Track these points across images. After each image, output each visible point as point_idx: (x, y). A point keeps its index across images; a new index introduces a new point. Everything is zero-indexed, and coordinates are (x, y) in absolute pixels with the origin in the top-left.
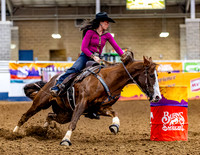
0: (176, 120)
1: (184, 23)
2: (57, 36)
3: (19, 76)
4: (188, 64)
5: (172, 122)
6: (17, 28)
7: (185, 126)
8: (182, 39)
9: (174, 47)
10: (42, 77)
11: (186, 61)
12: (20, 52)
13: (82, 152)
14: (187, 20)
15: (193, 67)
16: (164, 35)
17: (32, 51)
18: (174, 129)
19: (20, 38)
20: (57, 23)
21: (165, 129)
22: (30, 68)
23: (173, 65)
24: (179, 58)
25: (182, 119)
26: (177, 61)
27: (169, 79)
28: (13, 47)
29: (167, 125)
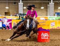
1: (49, 4)
2: (7, 8)
4: (50, 17)
5: (44, 36)
8: (48, 9)
9: (46, 12)
10: (2, 21)
11: (49, 16)
13: (15, 45)
14: (50, 3)
15: (52, 18)
16: (42, 8)
18: (45, 38)
21: (42, 38)
23: (45, 18)
24: (47, 16)
25: (48, 35)
26: (47, 17)
27: (44, 22)
29: (43, 37)
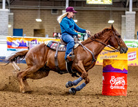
0: (119, 82)
3: (13, 46)
6: (12, 14)
7: (126, 86)
12: (14, 30)
17: (22, 30)
19: (14, 21)
20: (39, 11)
22: (20, 41)
28: (10, 26)
